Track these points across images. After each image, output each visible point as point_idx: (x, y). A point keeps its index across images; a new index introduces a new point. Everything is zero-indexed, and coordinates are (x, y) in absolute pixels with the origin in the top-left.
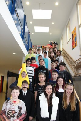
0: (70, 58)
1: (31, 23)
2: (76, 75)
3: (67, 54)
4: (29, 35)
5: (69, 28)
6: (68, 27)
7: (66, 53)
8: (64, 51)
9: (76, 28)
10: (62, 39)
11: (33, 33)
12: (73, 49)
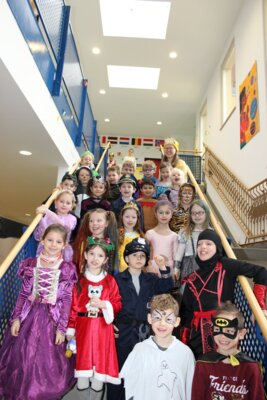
0: (230, 179)
1: (96, 51)
2: (252, 241)
3: (219, 167)
4: (84, 88)
5: (230, 72)
6: (227, 69)
7: (215, 162)
8: (211, 153)
9: (255, 67)
10: (205, 115)
11: (102, 92)
12: (243, 145)
